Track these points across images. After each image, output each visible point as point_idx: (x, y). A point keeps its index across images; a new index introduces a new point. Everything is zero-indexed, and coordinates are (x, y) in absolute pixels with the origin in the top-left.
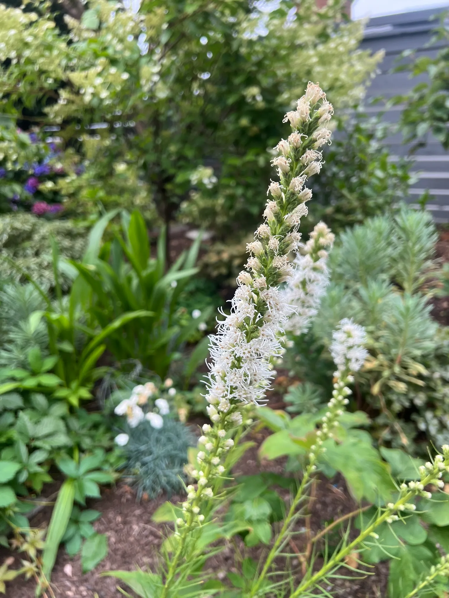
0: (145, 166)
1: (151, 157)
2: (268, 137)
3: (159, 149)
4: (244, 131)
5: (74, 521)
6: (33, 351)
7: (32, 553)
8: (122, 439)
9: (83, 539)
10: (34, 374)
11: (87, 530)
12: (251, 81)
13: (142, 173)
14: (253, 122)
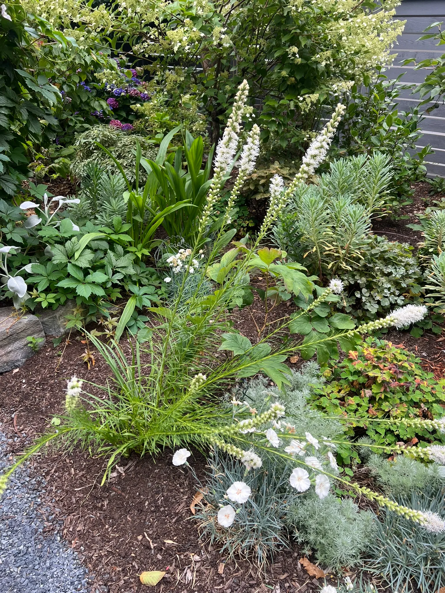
0: (205, 99)
1: (211, 93)
2: (303, 88)
3: (217, 86)
4: (284, 79)
5: (134, 318)
6: (116, 219)
7: (110, 327)
8: (168, 280)
9: (139, 328)
10: (116, 233)
11: (141, 325)
12: (294, 41)
13: (202, 104)
14: (291, 74)
